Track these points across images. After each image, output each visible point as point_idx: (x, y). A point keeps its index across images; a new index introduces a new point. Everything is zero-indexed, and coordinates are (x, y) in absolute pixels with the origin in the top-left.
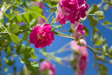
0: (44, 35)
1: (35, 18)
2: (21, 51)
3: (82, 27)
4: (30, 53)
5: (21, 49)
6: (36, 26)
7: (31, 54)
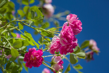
0: (38, 57)
1: (25, 46)
2: (10, 67)
3: (62, 62)
4: (18, 70)
5: (11, 66)
6: (32, 48)
7: (19, 72)
